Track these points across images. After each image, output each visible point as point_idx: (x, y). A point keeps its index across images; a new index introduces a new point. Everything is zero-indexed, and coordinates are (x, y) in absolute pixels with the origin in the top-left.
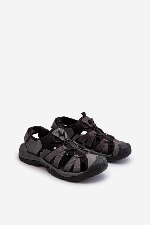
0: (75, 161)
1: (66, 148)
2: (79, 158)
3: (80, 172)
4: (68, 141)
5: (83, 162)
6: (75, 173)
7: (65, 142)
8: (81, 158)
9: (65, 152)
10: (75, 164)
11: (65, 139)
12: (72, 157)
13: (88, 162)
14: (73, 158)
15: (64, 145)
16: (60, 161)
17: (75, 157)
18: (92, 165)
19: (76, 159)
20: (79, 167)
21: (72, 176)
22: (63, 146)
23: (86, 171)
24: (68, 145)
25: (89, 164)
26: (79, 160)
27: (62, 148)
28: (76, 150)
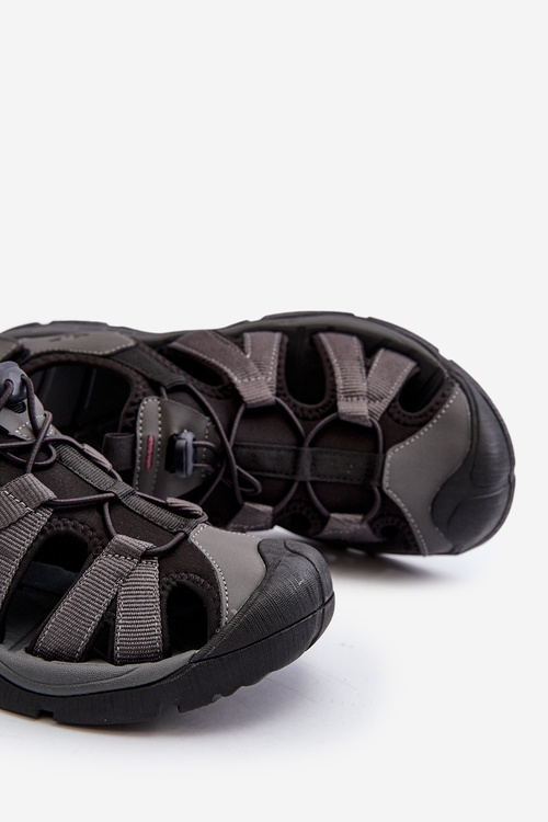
0: (123, 577)
1: (51, 494)
2: (147, 555)
3: (167, 654)
4: (57, 443)
5: (178, 583)
6: (130, 661)
7: (40, 450)
8: (163, 557)
9: (44, 516)
10: (121, 603)
11: (36, 431)
12: (99, 552)
13: (215, 584)
14: (104, 563)
15: (37, 470)
16: (8, 581)
17: (123, 551)
18: (247, 606)
19: (126, 564)
20: (157, 618)
21: (108, 685)
22: (30, 477)
23: (212, 646)
24: (58, 471)
25: (225, 598)
26: (151, 571)
27: (25, 494)
28: (115, 502)
